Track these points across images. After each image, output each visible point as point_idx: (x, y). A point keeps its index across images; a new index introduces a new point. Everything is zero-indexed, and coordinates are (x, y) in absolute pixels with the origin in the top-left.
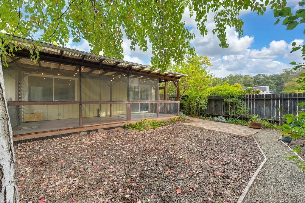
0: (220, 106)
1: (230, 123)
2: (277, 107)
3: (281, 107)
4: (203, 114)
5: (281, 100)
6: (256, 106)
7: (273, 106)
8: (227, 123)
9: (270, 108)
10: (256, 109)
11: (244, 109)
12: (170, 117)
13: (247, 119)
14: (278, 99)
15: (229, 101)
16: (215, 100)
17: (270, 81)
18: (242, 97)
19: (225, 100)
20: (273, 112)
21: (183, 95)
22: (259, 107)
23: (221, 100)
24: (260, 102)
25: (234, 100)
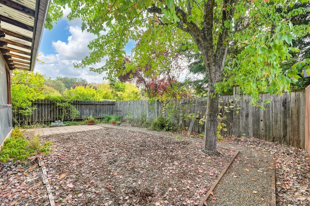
1: (69, 125)
2: (93, 109)
6: (81, 110)
8: (66, 126)
9: (89, 110)
11: (75, 112)
13: (80, 120)
14: (93, 104)
18: (72, 102)
19: (58, 104)
20: (91, 112)
22: (83, 110)
23: (48, 104)
24: (83, 107)
25: (67, 104)
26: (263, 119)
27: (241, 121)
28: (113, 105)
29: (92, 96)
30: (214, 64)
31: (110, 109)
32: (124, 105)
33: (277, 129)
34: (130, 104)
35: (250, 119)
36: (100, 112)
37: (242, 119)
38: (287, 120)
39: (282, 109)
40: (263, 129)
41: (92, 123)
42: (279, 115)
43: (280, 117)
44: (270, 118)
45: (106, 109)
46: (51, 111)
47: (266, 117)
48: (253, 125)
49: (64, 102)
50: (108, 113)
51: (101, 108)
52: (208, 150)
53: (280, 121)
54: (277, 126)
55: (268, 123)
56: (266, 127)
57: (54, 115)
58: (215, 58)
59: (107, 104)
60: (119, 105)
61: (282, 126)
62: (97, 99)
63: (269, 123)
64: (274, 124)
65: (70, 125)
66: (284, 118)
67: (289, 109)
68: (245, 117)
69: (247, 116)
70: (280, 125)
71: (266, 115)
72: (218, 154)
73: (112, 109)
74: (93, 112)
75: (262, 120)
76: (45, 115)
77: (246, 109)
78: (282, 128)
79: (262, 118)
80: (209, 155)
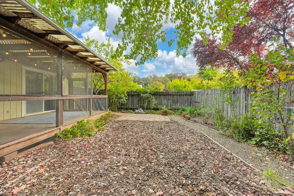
0: (136, 100)
1: (147, 113)
2: (170, 100)
3: (172, 100)
4: (122, 108)
5: (172, 95)
6: (160, 100)
7: (168, 99)
8: (145, 113)
10: (160, 102)
11: (154, 101)
12: (101, 114)
13: (157, 109)
14: (170, 95)
15: (144, 95)
16: (132, 95)
17: (142, 81)
18: (152, 93)
19: (141, 95)
20: (168, 103)
21: (100, 89)
22: (162, 100)
23: (137, 95)
24: (162, 97)
25: (147, 95)
28: (191, 95)
29: (184, 87)
31: (188, 99)
32: (202, 96)
34: (207, 94)
36: (178, 103)
41: (165, 113)
45: (183, 99)
46: (139, 100)
49: (146, 93)
50: (186, 104)
51: (178, 98)
57: (140, 103)
59: (184, 94)
60: (197, 95)
62: (189, 89)
65: (149, 113)
73: (190, 100)
74: (170, 103)
76: (135, 103)
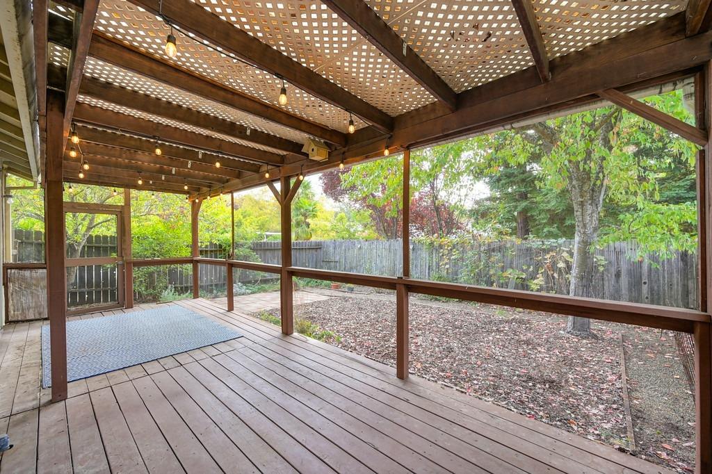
26: (647, 281)
27: (606, 284)
28: (317, 248)
30: (590, 202)
33: (671, 297)
34: (360, 248)
35: (624, 280)
37: (608, 280)
38: (690, 282)
39: (681, 264)
40: (647, 298)
42: (675, 275)
43: (676, 277)
44: (659, 280)
47: (652, 277)
48: (630, 290)
52: (579, 331)
53: (678, 285)
54: (673, 293)
55: (656, 288)
56: (652, 294)
58: (592, 194)
60: (332, 250)
61: (680, 293)
63: (658, 287)
64: (666, 289)
66: (684, 280)
67: (692, 266)
68: (614, 276)
69: (618, 275)
70: (678, 291)
71: (652, 275)
72: (595, 337)
75: (645, 283)
77: (616, 264)
78: (680, 296)
79: (645, 279)
80: (583, 338)
